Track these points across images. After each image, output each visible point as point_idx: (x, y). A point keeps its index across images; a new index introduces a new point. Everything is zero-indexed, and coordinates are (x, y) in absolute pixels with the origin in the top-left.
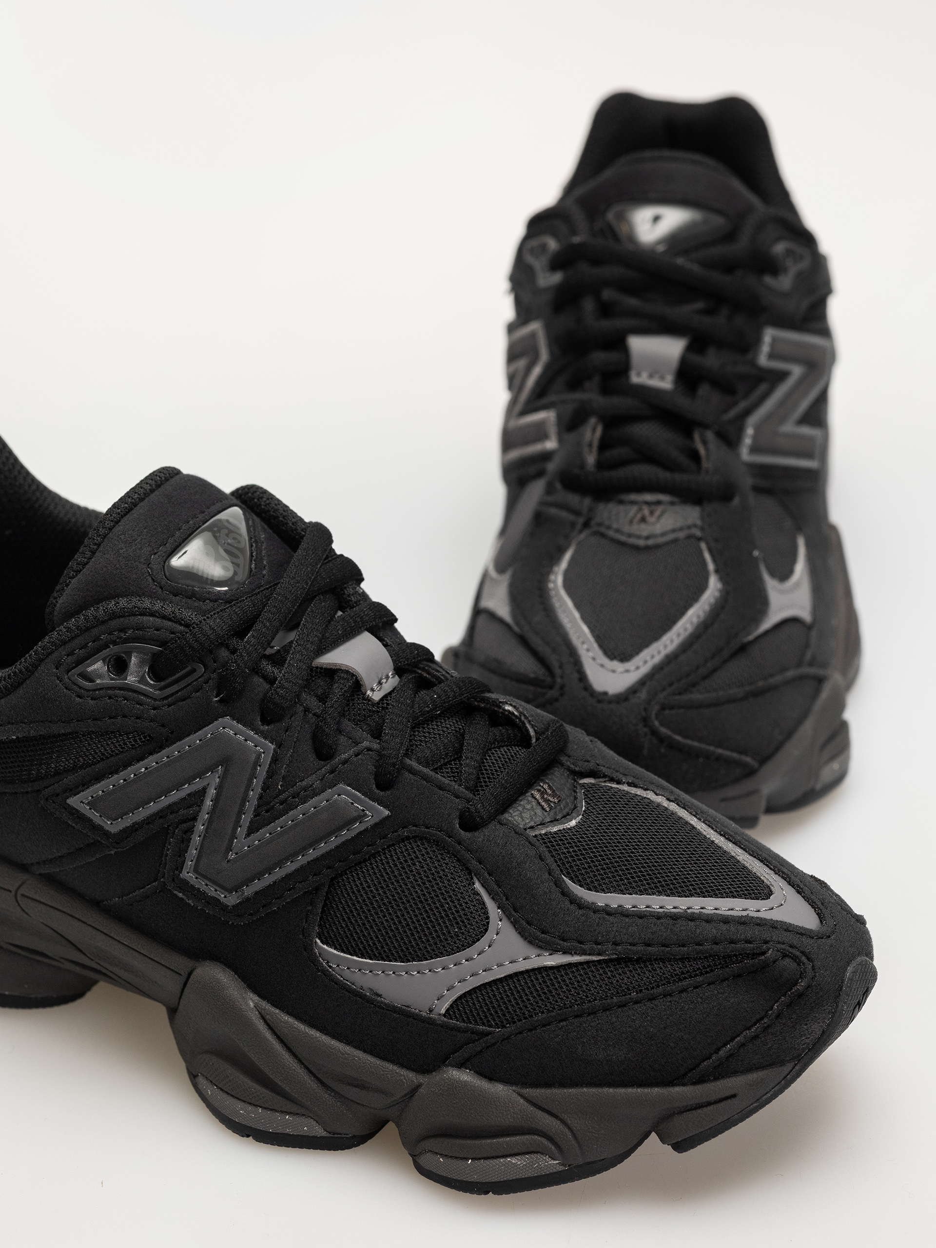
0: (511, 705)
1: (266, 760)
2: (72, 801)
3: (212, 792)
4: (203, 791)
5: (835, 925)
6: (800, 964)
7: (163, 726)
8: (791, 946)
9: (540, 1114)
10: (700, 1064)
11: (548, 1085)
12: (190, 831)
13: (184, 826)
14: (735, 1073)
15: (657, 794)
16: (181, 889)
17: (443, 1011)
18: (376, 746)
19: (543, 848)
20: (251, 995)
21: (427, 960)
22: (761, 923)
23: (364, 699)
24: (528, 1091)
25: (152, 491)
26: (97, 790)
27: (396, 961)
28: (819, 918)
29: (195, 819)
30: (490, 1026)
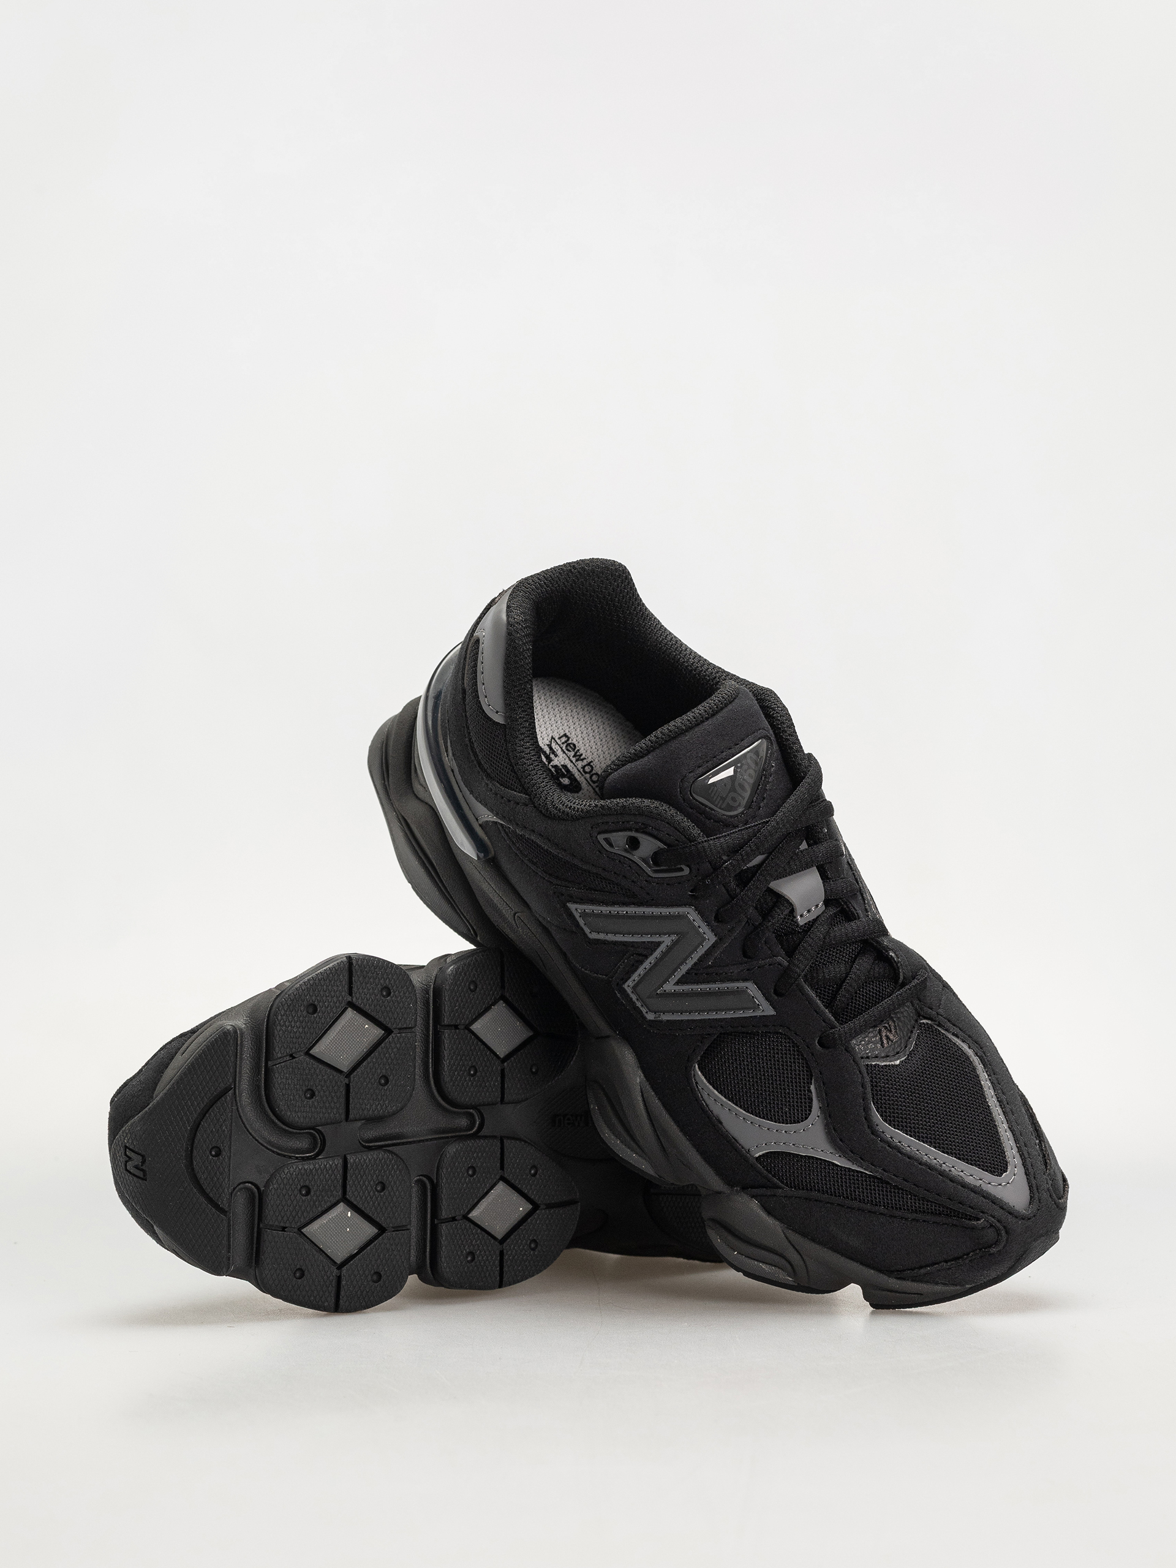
0: (895, 953)
1: (707, 945)
2: (572, 906)
3: (663, 948)
4: (659, 944)
5: (1039, 1210)
6: (999, 1234)
7: (648, 894)
8: (998, 1221)
9: (791, 1249)
10: (904, 1271)
11: (804, 1235)
12: (642, 962)
13: (640, 958)
14: (927, 1282)
15: (969, 1048)
16: (620, 992)
17: (757, 1155)
18: (786, 963)
19: (867, 1079)
20: (640, 1072)
21: (760, 1117)
22: (987, 1196)
23: (792, 920)
24: (790, 1233)
25: (707, 719)
26: (589, 908)
27: (741, 1107)
28: (1031, 1199)
29: (646, 957)
30: (783, 1183)
